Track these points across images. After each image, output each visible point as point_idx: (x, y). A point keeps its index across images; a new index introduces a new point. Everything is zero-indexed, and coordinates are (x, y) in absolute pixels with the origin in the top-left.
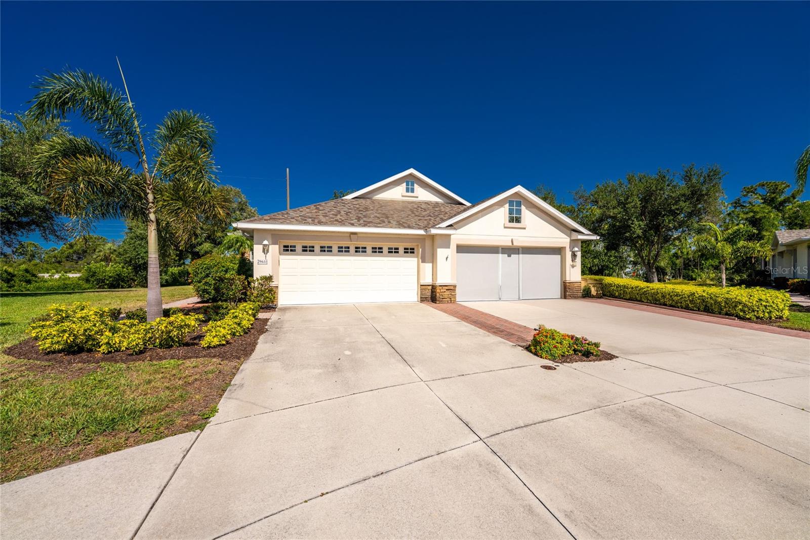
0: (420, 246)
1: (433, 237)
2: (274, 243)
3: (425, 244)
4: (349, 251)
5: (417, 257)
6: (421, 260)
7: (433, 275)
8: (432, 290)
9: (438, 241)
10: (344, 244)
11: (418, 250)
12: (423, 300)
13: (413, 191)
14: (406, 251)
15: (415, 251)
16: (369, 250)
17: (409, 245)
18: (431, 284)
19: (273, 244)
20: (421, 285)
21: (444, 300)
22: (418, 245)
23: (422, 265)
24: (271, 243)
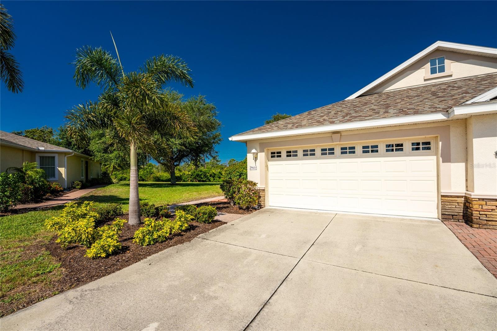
0: (439, 138)
1: (465, 121)
2: (262, 151)
3: (450, 135)
4: (333, 153)
5: (436, 154)
6: (441, 159)
7: (467, 180)
8: (465, 204)
9: (474, 127)
10: (327, 145)
11: (437, 144)
12: (446, 217)
13: (442, 69)
14: (416, 147)
15: (432, 146)
16: (359, 150)
17: (420, 139)
18: (464, 195)
19: (260, 152)
20: (442, 196)
21: (490, 223)
22: (437, 136)
23: (443, 166)
24: (259, 151)
